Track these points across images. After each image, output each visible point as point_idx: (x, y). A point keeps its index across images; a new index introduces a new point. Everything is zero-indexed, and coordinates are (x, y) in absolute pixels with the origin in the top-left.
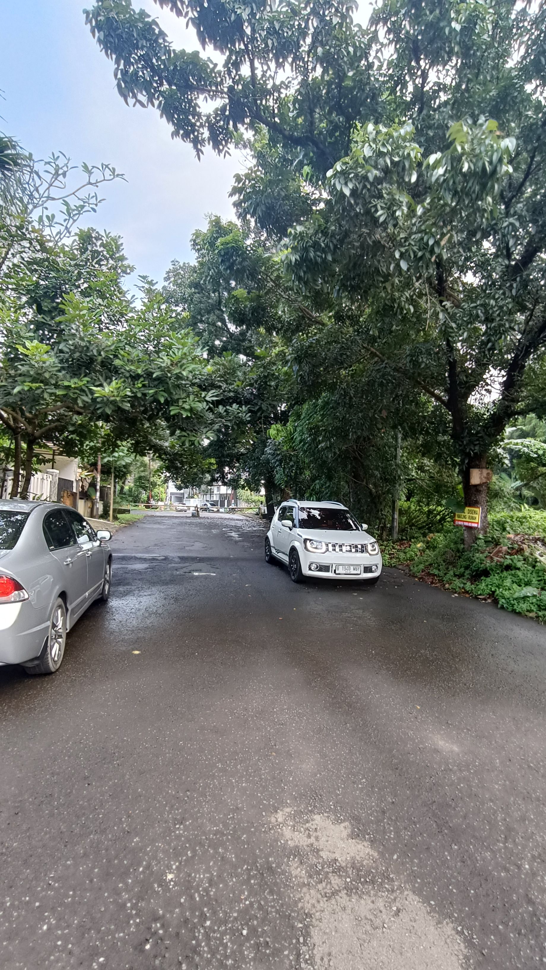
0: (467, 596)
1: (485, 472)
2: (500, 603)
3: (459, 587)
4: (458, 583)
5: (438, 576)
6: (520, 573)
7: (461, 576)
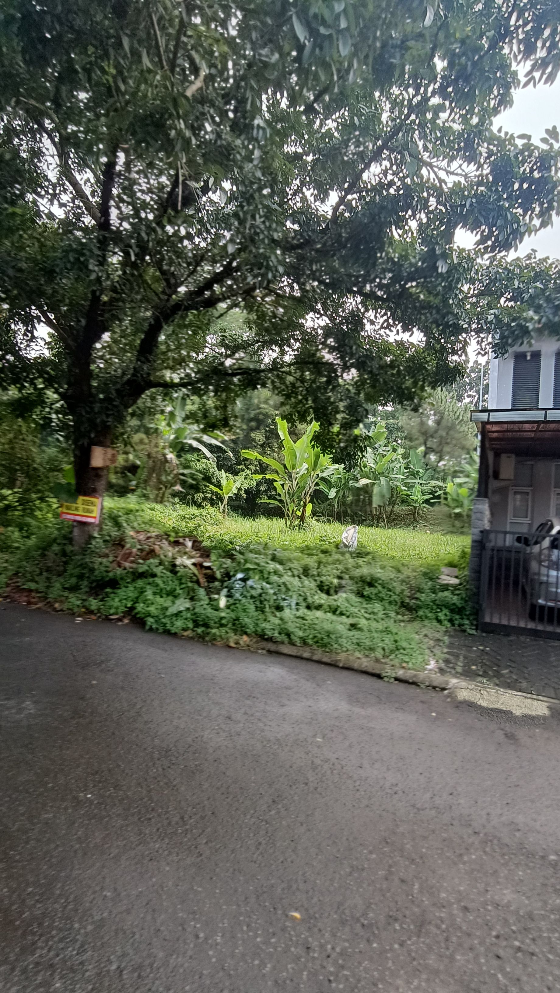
0: (94, 617)
1: (110, 451)
2: (149, 623)
3: (78, 606)
4: (74, 600)
5: (37, 591)
6: (158, 581)
7: (74, 589)
